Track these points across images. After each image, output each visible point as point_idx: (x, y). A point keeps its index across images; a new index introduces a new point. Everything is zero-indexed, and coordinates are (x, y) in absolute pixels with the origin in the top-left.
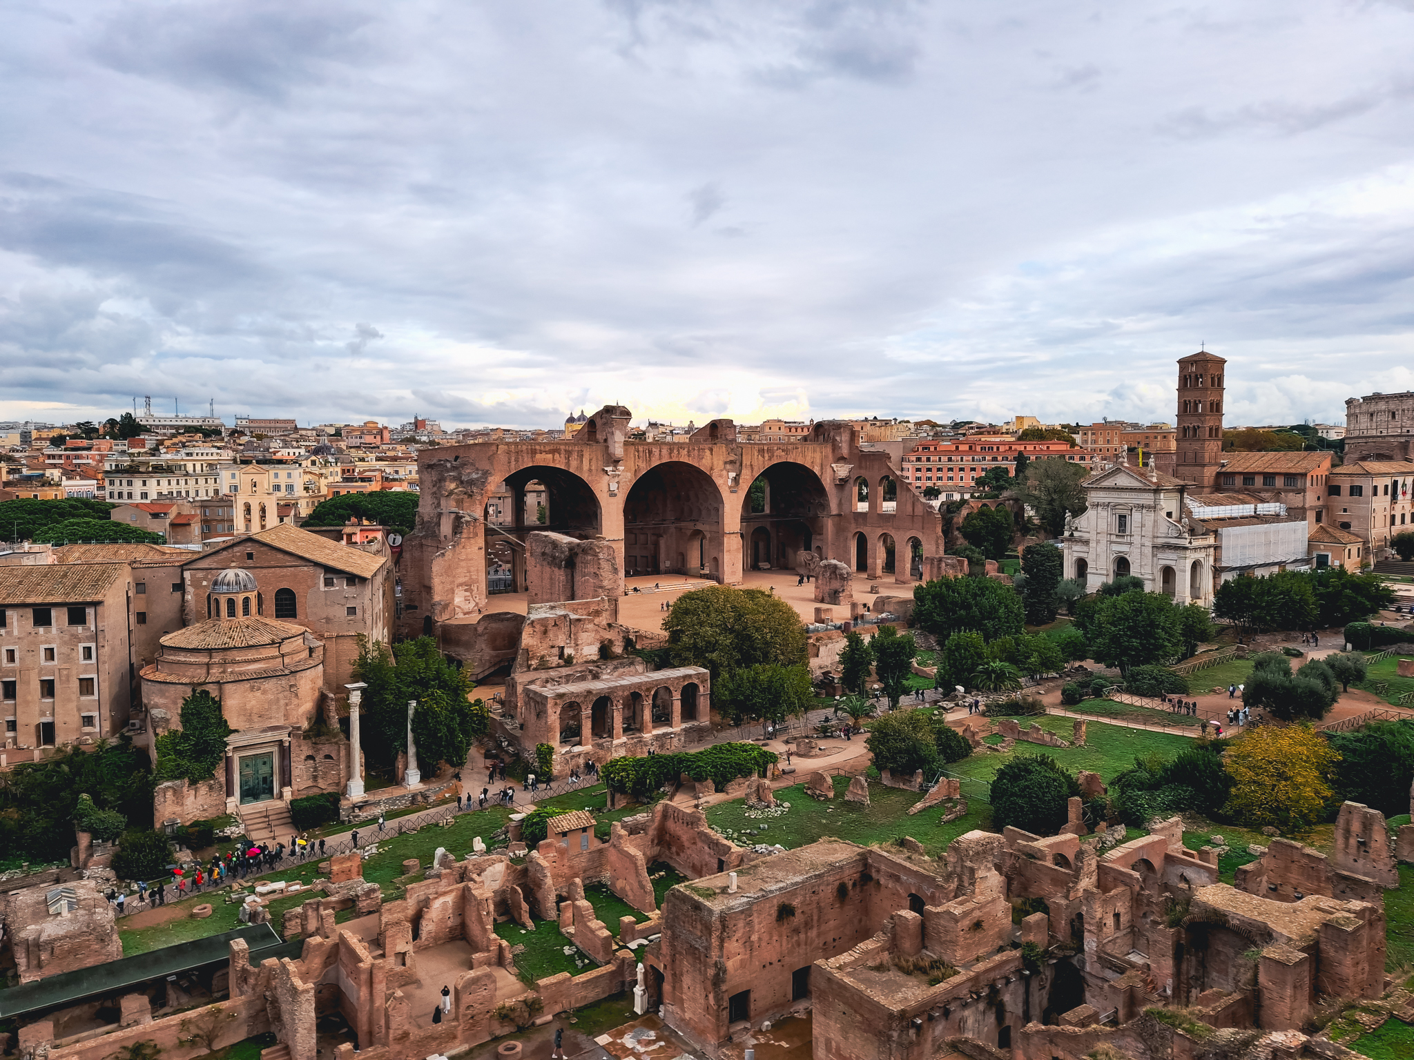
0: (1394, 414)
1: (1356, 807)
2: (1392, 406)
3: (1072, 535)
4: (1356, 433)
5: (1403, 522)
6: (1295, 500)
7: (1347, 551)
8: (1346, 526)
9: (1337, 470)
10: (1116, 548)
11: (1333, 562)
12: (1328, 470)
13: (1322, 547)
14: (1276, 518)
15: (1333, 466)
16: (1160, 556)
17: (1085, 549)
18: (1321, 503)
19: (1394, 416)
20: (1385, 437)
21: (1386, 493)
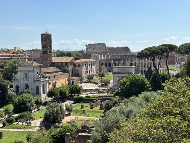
2: (93, 47)
3: (14, 79)
4: (88, 52)
5: (89, 72)
6: (67, 68)
8: (78, 74)
9: (76, 61)
10: (25, 82)
13: (73, 79)
16: (35, 83)
17: (18, 83)
18: (73, 69)
21: (85, 66)
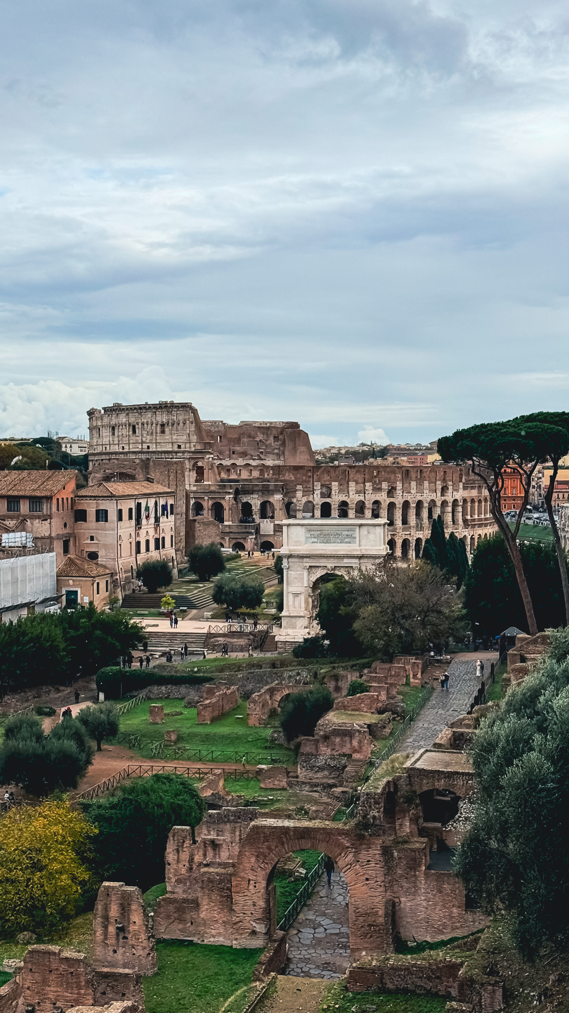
0: (134, 427)
1: (113, 888)
2: (132, 420)
4: (99, 449)
5: (148, 550)
6: (42, 528)
7: (95, 585)
8: (93, 556)
9: (83, 492)
11: (82, 599)
12: (73, 492)
13: (71, 582)
14: (23, 551)
15: (79, 487)
18: (67, 531)
19: (134, 432)
20: (126, 453)
21: (130, 518)
